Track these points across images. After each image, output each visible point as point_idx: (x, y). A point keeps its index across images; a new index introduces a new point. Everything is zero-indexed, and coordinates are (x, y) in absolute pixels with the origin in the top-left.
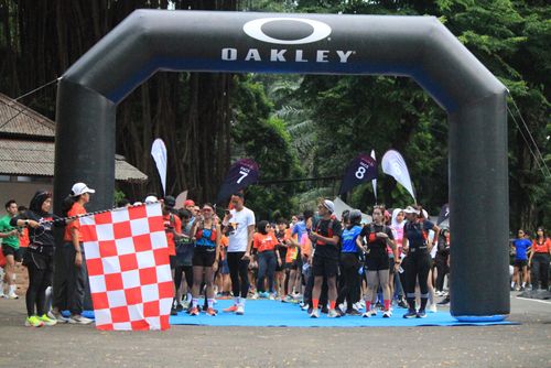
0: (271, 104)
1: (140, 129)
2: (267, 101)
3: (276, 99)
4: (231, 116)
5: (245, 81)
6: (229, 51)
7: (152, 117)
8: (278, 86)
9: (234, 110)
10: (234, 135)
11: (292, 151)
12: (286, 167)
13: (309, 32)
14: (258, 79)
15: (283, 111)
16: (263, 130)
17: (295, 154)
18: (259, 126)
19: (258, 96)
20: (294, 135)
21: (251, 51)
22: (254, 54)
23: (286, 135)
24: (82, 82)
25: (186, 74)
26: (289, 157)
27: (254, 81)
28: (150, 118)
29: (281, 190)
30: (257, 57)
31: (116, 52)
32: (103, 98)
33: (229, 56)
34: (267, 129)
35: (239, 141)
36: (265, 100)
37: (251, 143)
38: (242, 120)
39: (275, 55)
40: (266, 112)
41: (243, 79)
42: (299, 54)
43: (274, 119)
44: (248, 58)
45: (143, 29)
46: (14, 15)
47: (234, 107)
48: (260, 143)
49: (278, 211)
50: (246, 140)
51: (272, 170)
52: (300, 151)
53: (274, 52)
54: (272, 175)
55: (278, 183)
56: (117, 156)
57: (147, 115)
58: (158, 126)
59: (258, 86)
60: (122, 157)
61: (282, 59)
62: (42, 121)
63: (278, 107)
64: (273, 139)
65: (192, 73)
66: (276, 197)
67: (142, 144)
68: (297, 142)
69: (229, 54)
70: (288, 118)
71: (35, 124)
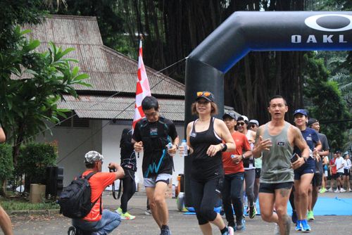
0: (329, 72)
1: (245, 90)
2: (327, 70)
3: (332, 68)
4: (303, 81)
5: (312, 57)
6: (296, 37)
7: (252, 82)
8: (333, 60)
9: (305, 77)
10: (305, 93)
11: (343, 102)
12: (339, 112)
13: (347, 23)
14: (320, 56)
15: (337, 77)
16: (324, 88)
17: (345, 104)
18: (321, 86)
19: (320, 66)
20: (344, 91)
21: (310, 36)
22: (312, 38)
23: (339, 91)
24: (202, 60)
25: (272, 52)
26: (341, 106)
27: (318, 57)
28: (250, 83)
29: (336, 127)
30: (314, 40)
31: (223, 39)
32: (215, 69)
33: (296, 40)
34: (326, 88)
35: (309, 96)
36: (325, 69)
37: (317, 97)
38: (310, 83)
39: (326, 39)
40: (325, 77)
41: (310, 56)
42: (341, 37)
43: (331, 82)
44: (308, 41)
45: (240, 24)
46: (161, 19)
47: (305, 74)
48: (323, 97)
49: (335, 141)
50: (314, 95)
51: (330, 115)
52: (348, 102)
53: (325, 37)
54: (331, 118)
55: (335, 123)
56: (225, 107)
57: (248, 81)
58: (256, 88)
59: (321, 60)
60: (231, 108)
61: (330, 41)
62: (179, 86)
63: (333, 74)
64: (331, 94)
65: (276, 52)
66: (333, 132)
67: (246, 100)
68: (346, 96)
69: (296, 39)
70: (341, 81)
71: (175, 88)
